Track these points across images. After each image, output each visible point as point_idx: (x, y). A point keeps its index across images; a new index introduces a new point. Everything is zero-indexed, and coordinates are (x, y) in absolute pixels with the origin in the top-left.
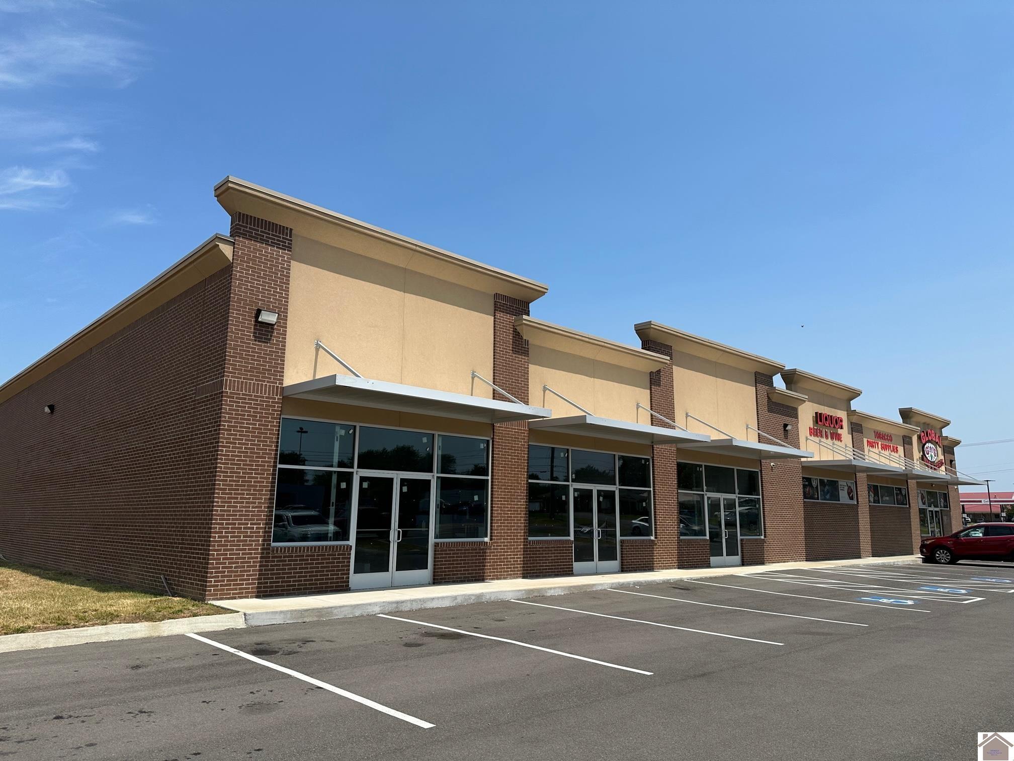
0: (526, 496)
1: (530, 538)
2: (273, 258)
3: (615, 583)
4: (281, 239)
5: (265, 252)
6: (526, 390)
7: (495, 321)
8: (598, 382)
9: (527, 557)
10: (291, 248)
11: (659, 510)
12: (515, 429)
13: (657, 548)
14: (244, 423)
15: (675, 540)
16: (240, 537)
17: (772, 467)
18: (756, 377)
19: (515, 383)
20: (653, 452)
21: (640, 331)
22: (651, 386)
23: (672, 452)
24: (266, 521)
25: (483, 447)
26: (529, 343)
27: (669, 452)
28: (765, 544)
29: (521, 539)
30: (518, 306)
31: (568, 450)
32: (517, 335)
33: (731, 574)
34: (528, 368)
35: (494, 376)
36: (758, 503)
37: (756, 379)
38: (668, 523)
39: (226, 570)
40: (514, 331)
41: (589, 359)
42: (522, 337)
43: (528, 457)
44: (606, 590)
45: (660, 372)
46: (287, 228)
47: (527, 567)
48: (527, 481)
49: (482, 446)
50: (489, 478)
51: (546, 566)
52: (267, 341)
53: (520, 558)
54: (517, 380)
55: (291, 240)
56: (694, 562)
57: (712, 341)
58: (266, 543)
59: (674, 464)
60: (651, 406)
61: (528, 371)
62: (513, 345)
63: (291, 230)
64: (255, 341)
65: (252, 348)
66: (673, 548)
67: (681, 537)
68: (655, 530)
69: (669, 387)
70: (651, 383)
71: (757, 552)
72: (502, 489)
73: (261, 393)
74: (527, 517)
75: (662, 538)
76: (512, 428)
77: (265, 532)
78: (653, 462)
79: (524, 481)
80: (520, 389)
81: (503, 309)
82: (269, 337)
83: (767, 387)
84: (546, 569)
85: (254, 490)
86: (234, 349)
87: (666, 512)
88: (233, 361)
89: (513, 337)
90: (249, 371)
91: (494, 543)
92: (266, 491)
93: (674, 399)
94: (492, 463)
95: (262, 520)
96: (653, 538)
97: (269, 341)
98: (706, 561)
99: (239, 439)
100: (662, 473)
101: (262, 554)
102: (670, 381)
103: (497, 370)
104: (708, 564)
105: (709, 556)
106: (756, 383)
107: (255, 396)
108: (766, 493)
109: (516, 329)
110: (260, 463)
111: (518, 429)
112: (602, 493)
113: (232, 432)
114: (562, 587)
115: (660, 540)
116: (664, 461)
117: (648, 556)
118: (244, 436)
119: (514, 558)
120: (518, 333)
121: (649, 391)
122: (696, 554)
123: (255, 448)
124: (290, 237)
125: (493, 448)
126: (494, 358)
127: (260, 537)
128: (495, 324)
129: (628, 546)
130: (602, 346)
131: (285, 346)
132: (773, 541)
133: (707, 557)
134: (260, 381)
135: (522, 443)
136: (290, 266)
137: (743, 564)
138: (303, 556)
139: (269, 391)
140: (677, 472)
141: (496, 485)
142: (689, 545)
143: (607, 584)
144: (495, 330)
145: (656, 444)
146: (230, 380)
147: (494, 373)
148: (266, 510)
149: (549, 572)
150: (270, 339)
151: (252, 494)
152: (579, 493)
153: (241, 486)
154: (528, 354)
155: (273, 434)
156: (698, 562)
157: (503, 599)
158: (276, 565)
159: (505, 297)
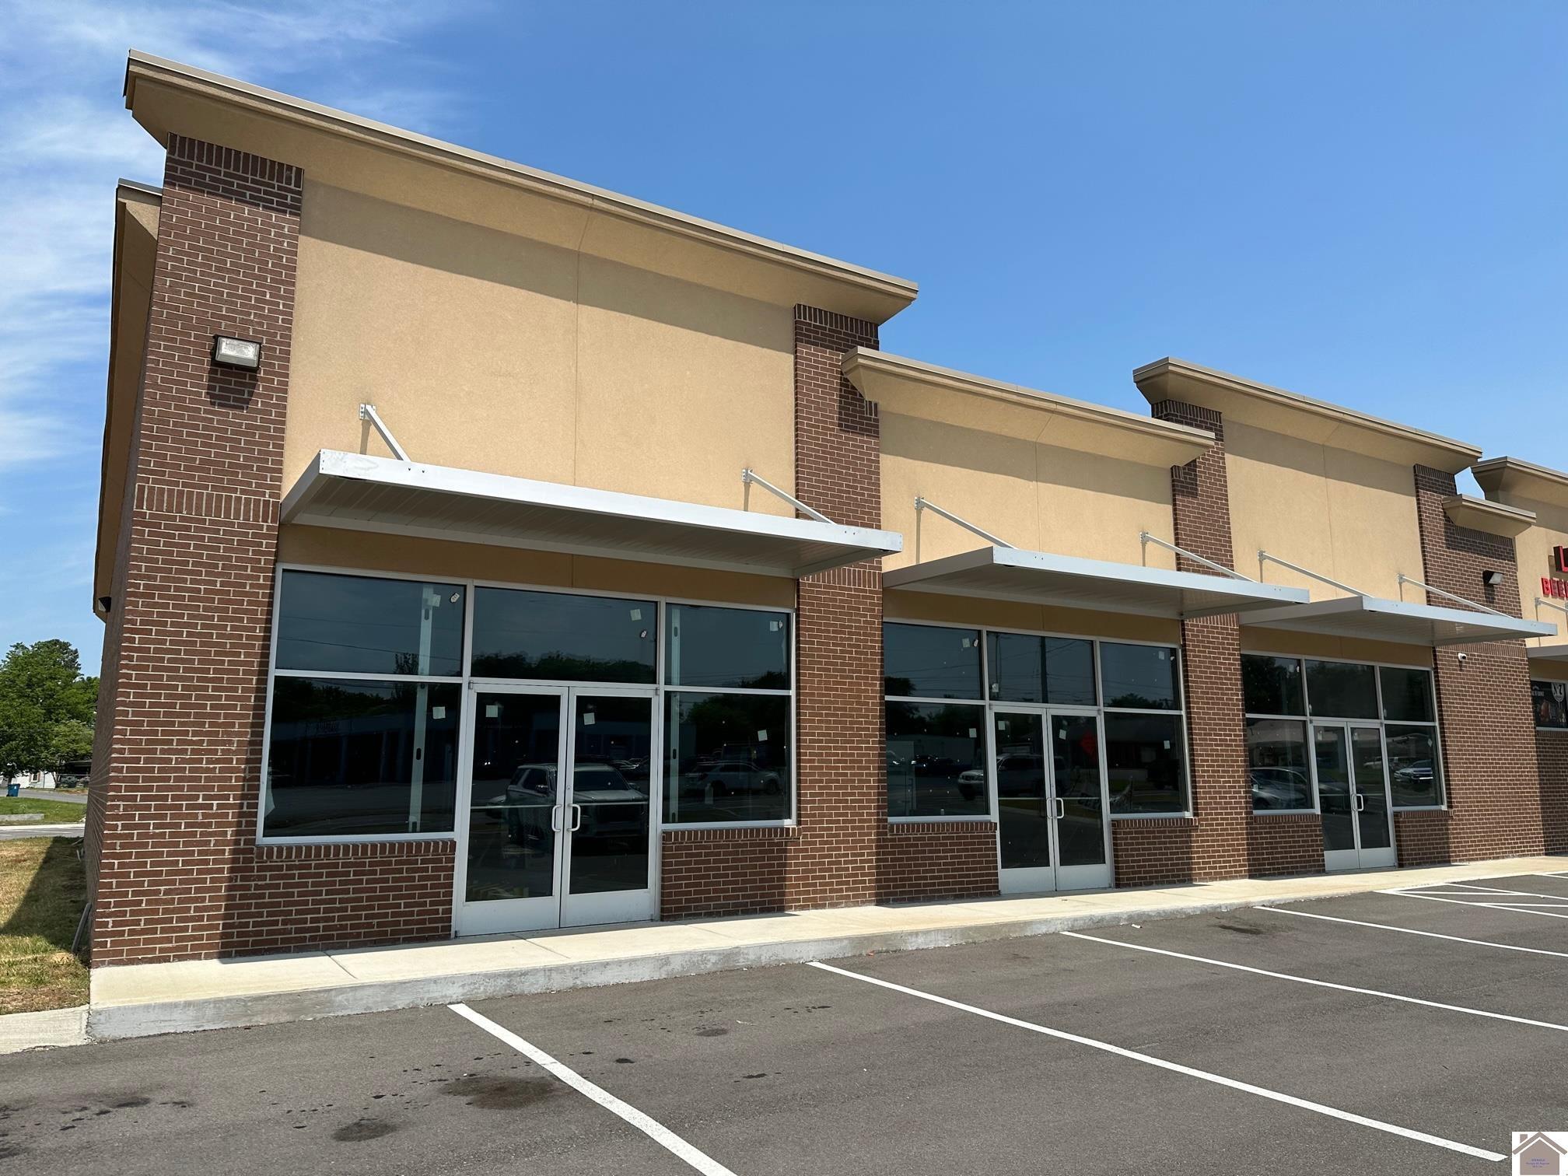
0: (880, 730)
1: (891, 820)
2: (255, 229)
3: (1082, 918)
4: (276, 190)
5: (236, 217)
6: (874, 508)
7: (796, 363)
8: (1047, 489)
9: (886, 860)
10: (299, 208)
11: (1202, 755)
12: (850, 589)
13: (1198, 836)
14: (185, 581)
15: (1242, 818)
16: (179, 825)
17: (1460, 662)
18: (1416, 475)
19: (849, 492)
20: (1184, 635)
21: (1145, 383)
22: (1174, 495)
23: (1228, 634)
24: (243, 790)
25: (776, 629)
26: (879, 408)
27: (1222, 634)
28: (1450, 822)
29: (870, 821)
30: (852, 330)
31: (980, 632)
32: (850, 393)
33: (1369, 890)
34: (878, 462)
35: (797, 478)
36: (1431, 738)
37: (1416, 480)
38: (1225, 782)
39: (144, 898)
40: (841, 385)
41: (1025, 441)
42: (861, 395)
43: (882, 648)
44: (1058, 934)
45: (1196, 466)
46: (290, 168)
47: (886, 880)
48: (882, 698)
49: (774, 626)
50: (792, 693)
51: (932, 878)
52: (242, 403)
53: (870, 861)
54: (851, 487)
55: (299, 193)
56: (1287, 863)
57: (1310, 399)
58: (243, 838)
59: (1234, 660)
60: (1177, 539)
61: (878, 468)
62: (840, 413)
63: (299, 171)
64: (213, 404)
65: (204, 419)
66: (1237, 834)
67: (1256, 812)
68: (1195, 798)
69: (1216, 498)
70: (1174, 490)
71: (1433, 839)
72: (821, 715)
73: (227, 516)
74: (883, 775)
75: (1211, 814)
76: (841, 588)
77: (241, 815)
78: (1184, 656)
79: (875, 697)
80: (858, 506)
81: (815, 338)
82: (246, 396)
83: (1443, 497)
84: (934, 884)
85: (211, 725)
86: (159, 422)
87: (1217, 761)
88: (158, 447)
89: (841, 396)
90: (197, 469)
91: (805, 829)
92: (241, 725)
93: (1229, 523)
94: (798, 662)
95: (232, 788)
96: (1188, 815)
97: (245, 406)
98: (1314, 861)
99: (172, 616)
100: (1206, 678)
101: (233, 863)
102: (1220, 485)
103: (803, 466)
104: (1319, 866)
105: (1322, 850)
106: (1417, 488)
107: (212, 522)
108: (1448, 715)
109: (847, 380)
110: (226, 666)
111: (855, 590)
112: (1065, 723)
113: (156, 600)
114: (949, 930)
115: (1207, 820)
116: (1210, 653)
117: (1177, 853)
118: (187, 607)
119: (855, 862)
120: (853, 387)
121: (1170, 508)
122: (1290, 847)
123: (212, 634)
124: (297, 185)
125: (798, 629)
126: (797, 442)
127: (229, 824)
128: (796, 370)
129: (1131, 833)
130: (1052, 412)
131: (284, 415)
132: (1469, 815)
133: (1317, 851)
134: (224, 489)
135: (868, 619)
136: (296, 246)
137: (1402, 863)
138: (336, 865)
139: (247, 512)
140: (1241, 675)
141: (807, 708)
142: (1275, 828)
143: (1062, 920)
144: (796, 382)
145: (1191, 617)
146: (151, 489)
147: (797, 472)
148: (243, 766)
149: (939, 891)
150: (247, 401)
151: (208, 733)
152: (1008, 723)
153: (179, 715)
154: (877, 432)
155: (258, 603)
156: (1297, 862)
157: (790, 959)
158: (268, 887)
159: (817, 313)
